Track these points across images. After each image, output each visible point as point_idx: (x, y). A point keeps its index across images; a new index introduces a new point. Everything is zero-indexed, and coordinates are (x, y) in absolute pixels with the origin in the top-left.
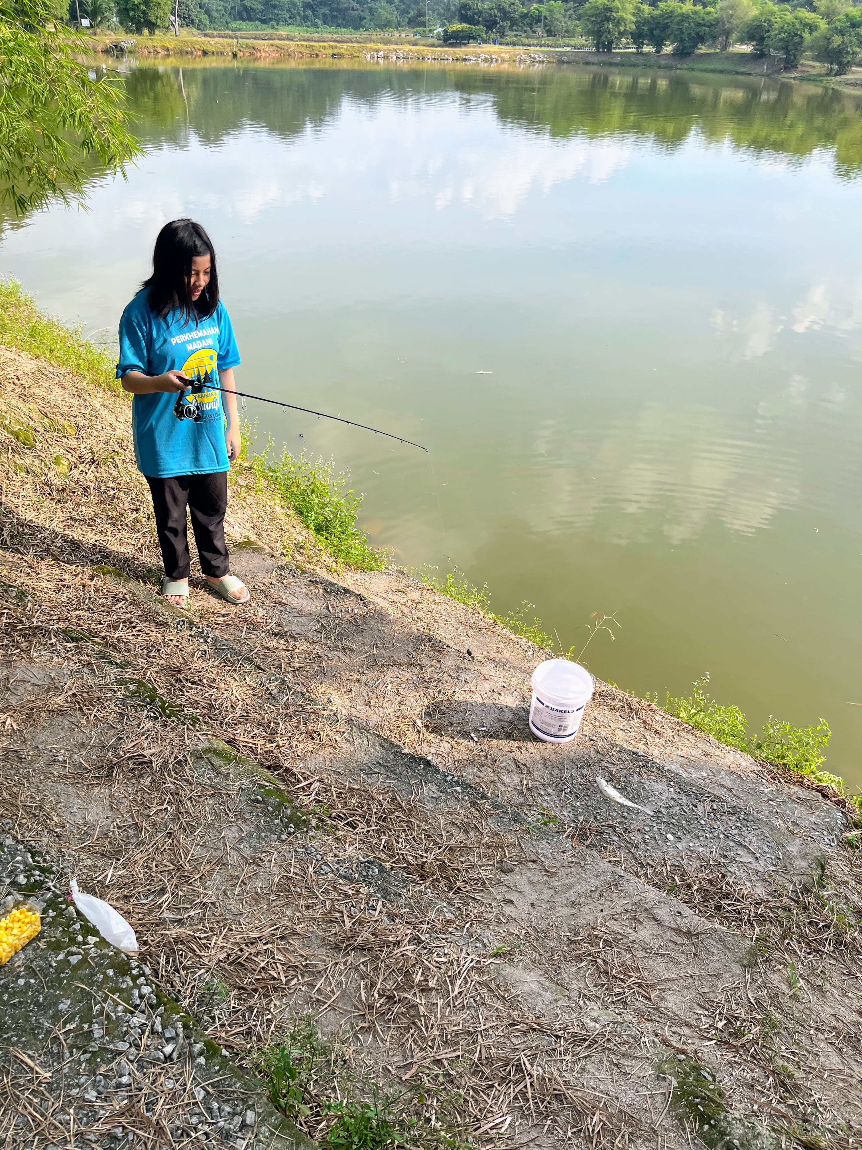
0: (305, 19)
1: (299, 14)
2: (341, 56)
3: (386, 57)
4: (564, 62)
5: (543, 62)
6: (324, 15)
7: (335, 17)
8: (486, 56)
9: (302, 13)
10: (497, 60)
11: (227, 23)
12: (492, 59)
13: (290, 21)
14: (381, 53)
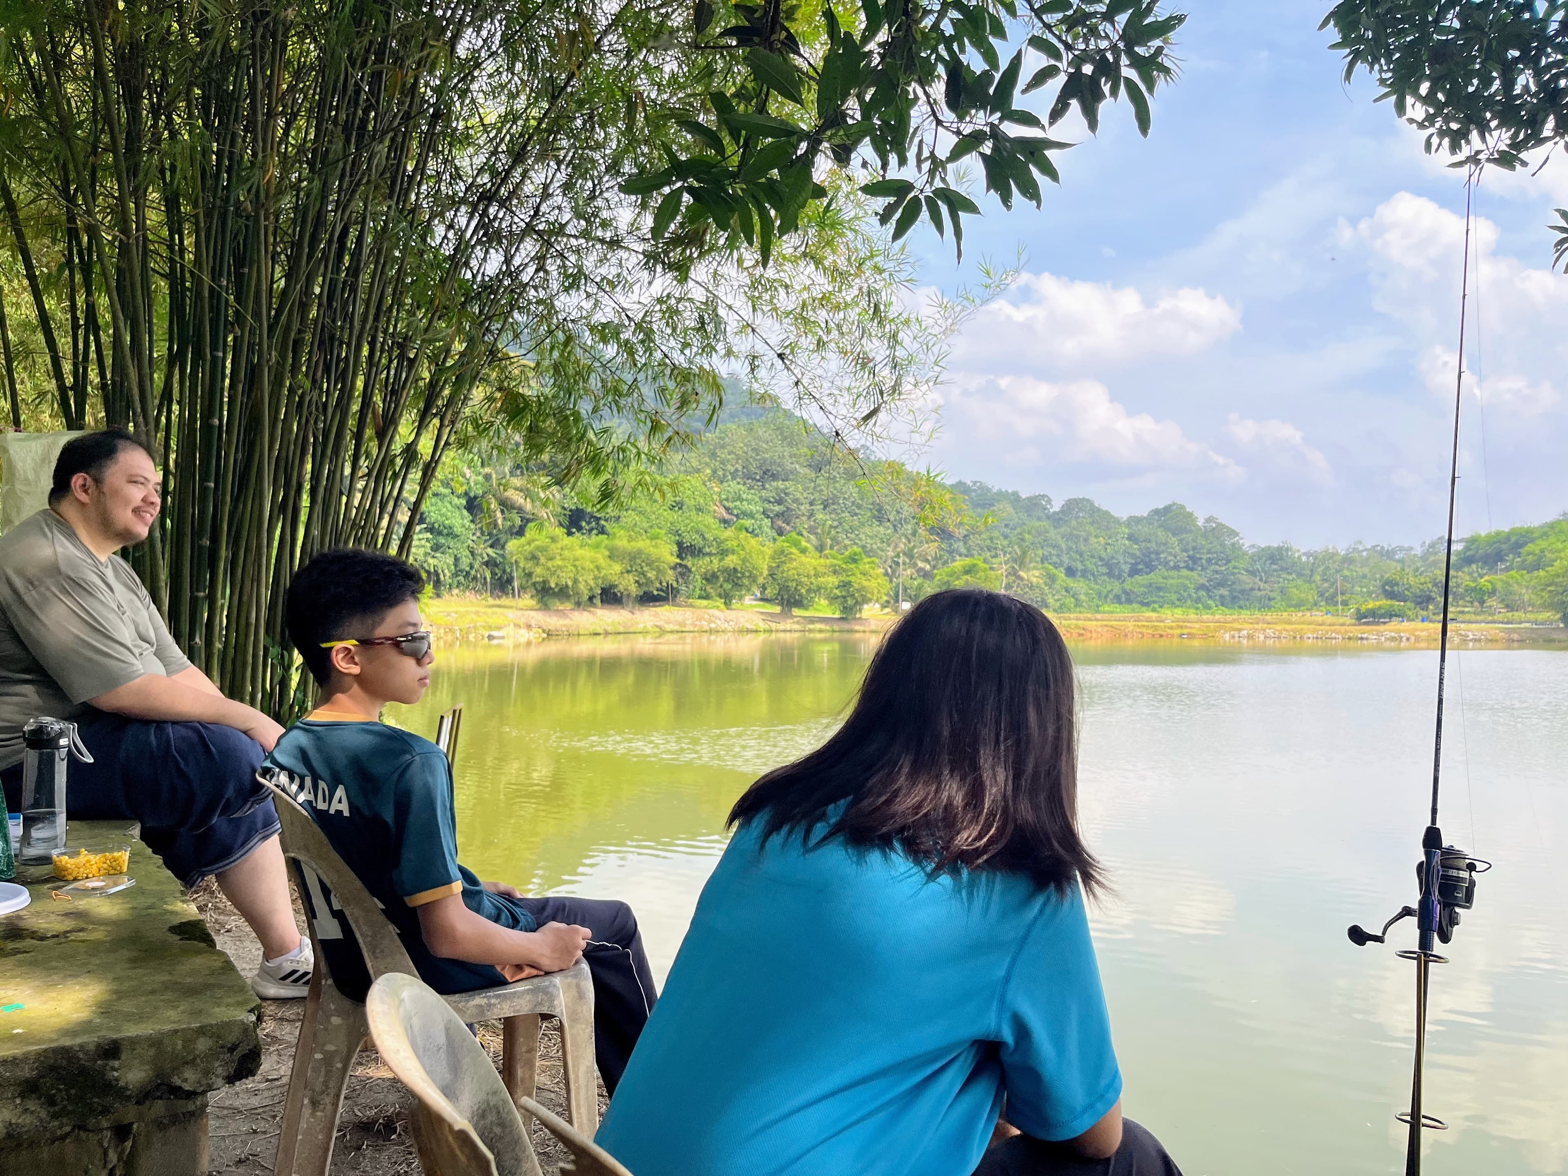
0: (1198, 600)
1: (1190, 596)
2: (1191, 636)
3: (1250, 637)
4: (1513, 641)
5: (1480, 640)
6: (1222, 596)
7: (1234, 598)
8: (1393, 634)
9: (1194, 595)
10: (1408, 639)
11: (1098, 606)
12: (1401, 638)
13: (1178, 603)
14: (1245, 632)
